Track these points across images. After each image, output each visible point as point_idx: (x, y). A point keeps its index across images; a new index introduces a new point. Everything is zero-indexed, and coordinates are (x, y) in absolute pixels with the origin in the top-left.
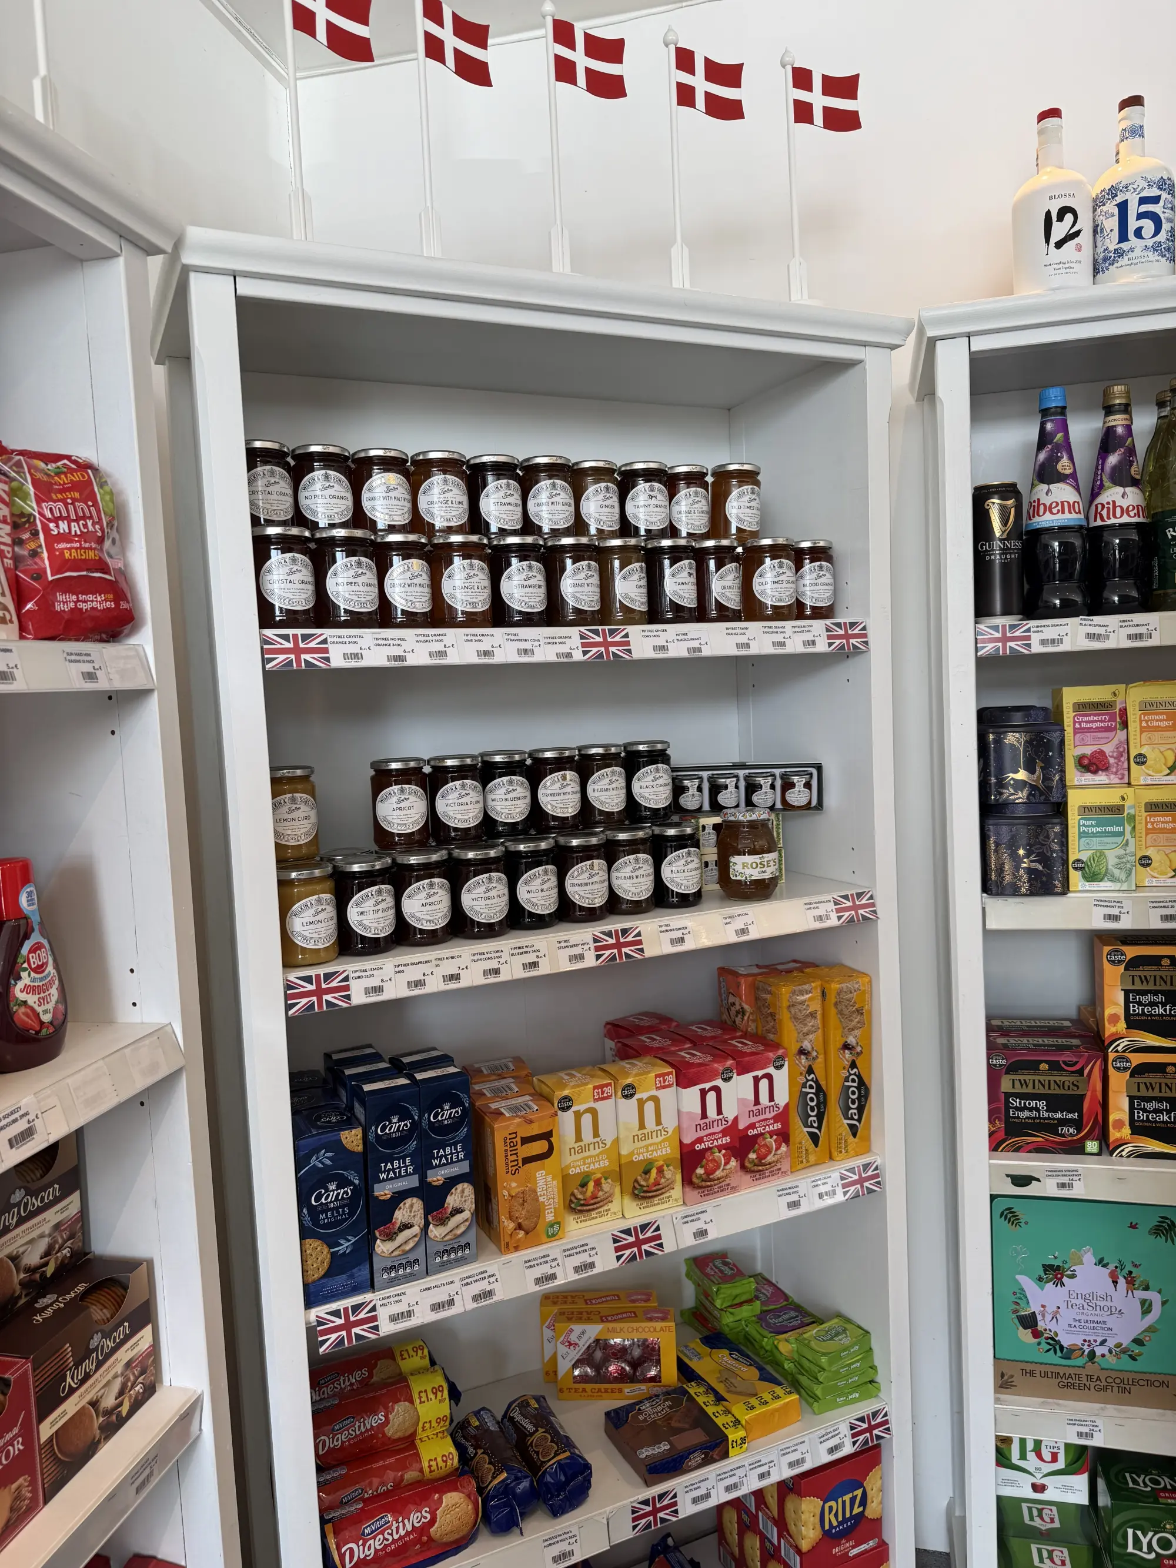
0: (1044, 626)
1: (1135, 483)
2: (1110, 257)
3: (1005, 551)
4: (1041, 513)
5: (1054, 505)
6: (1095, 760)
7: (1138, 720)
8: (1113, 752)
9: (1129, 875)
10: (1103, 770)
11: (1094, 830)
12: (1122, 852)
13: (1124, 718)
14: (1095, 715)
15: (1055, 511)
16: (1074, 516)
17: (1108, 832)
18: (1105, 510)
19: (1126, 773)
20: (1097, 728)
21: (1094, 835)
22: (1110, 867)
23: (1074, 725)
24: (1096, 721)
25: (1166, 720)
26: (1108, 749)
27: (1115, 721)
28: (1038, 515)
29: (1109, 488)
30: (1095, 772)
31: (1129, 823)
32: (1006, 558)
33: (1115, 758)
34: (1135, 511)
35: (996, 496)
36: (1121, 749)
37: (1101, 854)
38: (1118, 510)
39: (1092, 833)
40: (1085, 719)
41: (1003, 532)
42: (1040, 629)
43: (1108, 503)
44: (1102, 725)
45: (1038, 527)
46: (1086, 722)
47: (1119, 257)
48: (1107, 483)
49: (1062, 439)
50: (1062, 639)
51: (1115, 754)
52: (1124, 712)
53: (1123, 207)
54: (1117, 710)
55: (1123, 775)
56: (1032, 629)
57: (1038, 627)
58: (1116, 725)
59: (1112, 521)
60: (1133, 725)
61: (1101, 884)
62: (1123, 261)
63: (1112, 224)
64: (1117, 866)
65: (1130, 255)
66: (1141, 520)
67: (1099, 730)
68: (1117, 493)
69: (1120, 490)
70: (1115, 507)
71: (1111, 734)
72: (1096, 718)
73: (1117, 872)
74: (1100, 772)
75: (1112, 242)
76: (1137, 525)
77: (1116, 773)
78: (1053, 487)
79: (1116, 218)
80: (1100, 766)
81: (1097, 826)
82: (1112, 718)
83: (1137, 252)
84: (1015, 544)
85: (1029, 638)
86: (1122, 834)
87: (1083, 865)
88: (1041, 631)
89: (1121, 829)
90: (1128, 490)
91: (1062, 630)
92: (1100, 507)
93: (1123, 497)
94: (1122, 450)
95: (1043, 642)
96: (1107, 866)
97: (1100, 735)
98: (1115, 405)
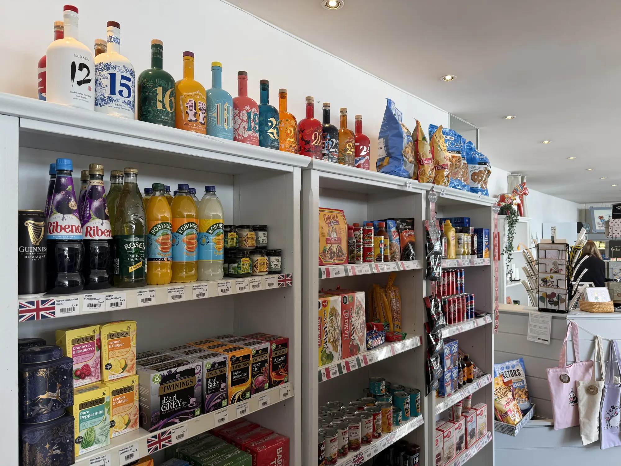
0: (63, 301)
1: (107, 218)
2: (105, 100)
3: (36, 254)
4: (59, 230)
5: (67, 227)
6: (84, 371)
7: (107, 345)
8: (93, 364)
9: (106, 437)
10: (88, 376)
11: (88, 416)
12: (103, 424)
13: (99, 344)
14: (84, 345)
15: (68, 230)
16: (78, 234)
17: (96, 415)
18: (92, 231)
19: (100, 374)
20: (85, 352)
21: (88, 419)
22: (97, 436)
23: (72, 352)
24: (84, 348)
25: (121, 343)
26: (91, 363)
27: (94, 346)
28: (57, 231)
29: (95, 219)
30: (83, 378)
31: (107, 408)
32: (38, 258)
33: (94, 368)
34: (108, 233)
35: (31, 219)
36: (97, 362)
37: (92, 430)
38: (100, 232)
39: (87, 418)
40: (79, 348)
41: (37, 242)
42: (60, 302)
43: (94, 227)
44: (87, 350)
45: (57, 238)
46: (79, 350)
47: (110, 101)
48: (93, 216)
49: (71, 189)
50: (74, 308)
51: (94, 366)
52: (99, 340)
53: (113, 76)
54: (95, 340)
55: (98, 376)
56: (56, 303)
57: (59, 301)
58: (95, 349)
59: (97, 238)
60: (104, 348)
61: (92, 447)
62: (111, 104)
63: (107, 82)
64: (101, 434)
65: (116, 103)
66: (110, 238)
67: (86, 353)
68: (99, 222)
69: (100, 221)
70: (98, 230)
71: (91, 355)
72: (84, 347)
73: (100, 438)
74: (86, 377)
75: (107, 92)
76: (108, 241)
77: (95, 376)
78: (66, 216)
79: (109, 80)
80: (86, 373)
81: (90, 413)
82: (93, 345)
83: (120, 102)
84: (43, 249)
85: (54, 308)
86: (103, 414)
87: (82, 440)
88: (62, 304)
89: (102, 412)
90: (104, 221)
91: (74, 303)
92: (89, 229)
93: (102, 224)
94: (101, 199)
95: (62, 310)
96: (95, 436)
97: (86, 356)
98: (96, 175)
